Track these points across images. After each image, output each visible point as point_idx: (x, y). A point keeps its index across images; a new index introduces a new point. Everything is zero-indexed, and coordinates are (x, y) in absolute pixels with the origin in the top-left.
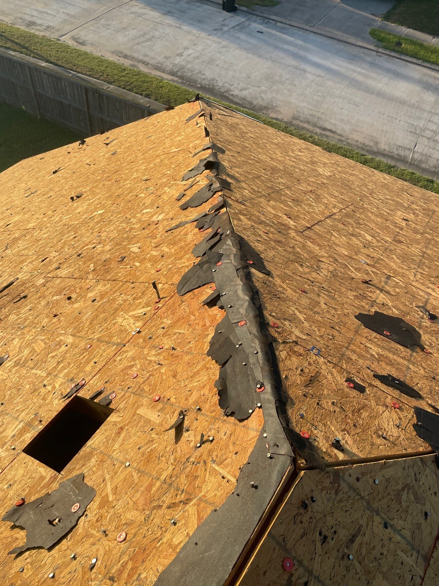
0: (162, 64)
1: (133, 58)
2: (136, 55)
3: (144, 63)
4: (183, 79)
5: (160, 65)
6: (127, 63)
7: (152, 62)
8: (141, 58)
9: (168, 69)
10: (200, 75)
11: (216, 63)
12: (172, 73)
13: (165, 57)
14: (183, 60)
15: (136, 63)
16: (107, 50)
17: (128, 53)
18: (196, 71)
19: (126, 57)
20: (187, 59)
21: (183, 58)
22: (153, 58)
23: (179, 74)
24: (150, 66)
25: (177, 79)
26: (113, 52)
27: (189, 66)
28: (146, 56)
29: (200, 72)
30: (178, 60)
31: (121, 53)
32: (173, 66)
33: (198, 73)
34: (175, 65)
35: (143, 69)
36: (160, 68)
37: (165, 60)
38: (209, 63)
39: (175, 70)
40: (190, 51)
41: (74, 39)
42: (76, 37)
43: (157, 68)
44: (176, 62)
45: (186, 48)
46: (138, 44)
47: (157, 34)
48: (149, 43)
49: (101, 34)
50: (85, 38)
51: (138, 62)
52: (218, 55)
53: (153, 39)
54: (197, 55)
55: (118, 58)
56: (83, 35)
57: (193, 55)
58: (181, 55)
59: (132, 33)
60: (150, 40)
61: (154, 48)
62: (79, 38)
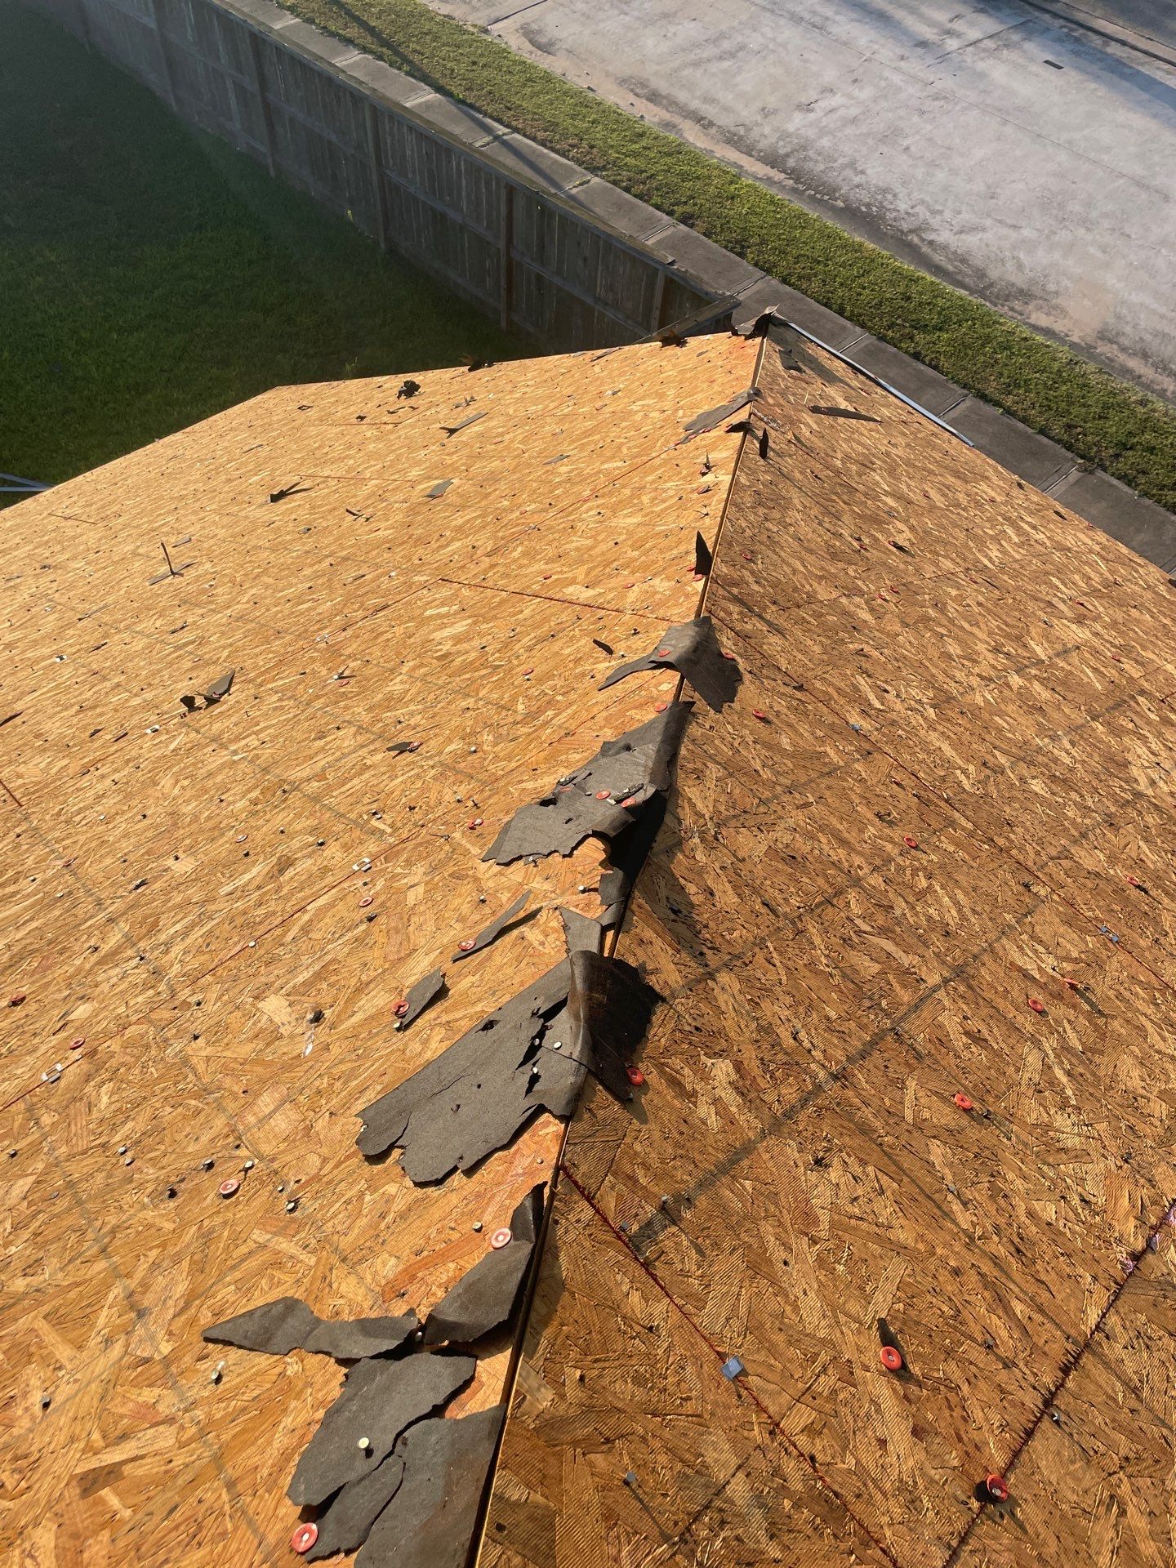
0: (748, 130)
1: (670, 103)
2: (682, 96)
3: (699, 119)
4: (797, 181)
5: (742, 132)
6: (652, 115)
7: (724, 120)
8: (695, 104)
9: (763, 144)
10: (848, 173)
11: (905, 143)
12: (773, 160)
13: (763, 109)
14: (811, 124)
15: (677, 120)
16: (607, 74)
17: (663, 86)
18: (841, 161)
19: (654, 97)
20: (825, 121)
21: (812, 116)
22: (727, 109)
23: (791, 163)
24: (713, 131)
25: (783, 176)
26: (623, 82)
27: (825, 142)
28: (709, 100)
29: (852, 164)
30: (797, 123)
31: (643, 85)
32: (780, 139)
33: (844, 167)
34: (784, 135)
35: (694, 137)
36: (741, 138)
37: (759, 118)
38: (884, 139)
39: (782, 152)
40: (837, 100)
41: (528, 33)
42: (534, 27)
43: (733, 140)
44: (791, 128)
45: (829, 90)
46: (696, 64)
47: (755, 41)
48: (726, 64)
49: (602, 25)
50: (557, 33)
51: (685, 117)
52: (916, 119)
53: (740, 54)
54: (854, 111)
55: (632, 98)
56: (555, 23)
57: (841, 112)
58: (807, 108)
59: (687, 30)
60: (732, 55)
61: (738, 79)
62: (540, 32)
